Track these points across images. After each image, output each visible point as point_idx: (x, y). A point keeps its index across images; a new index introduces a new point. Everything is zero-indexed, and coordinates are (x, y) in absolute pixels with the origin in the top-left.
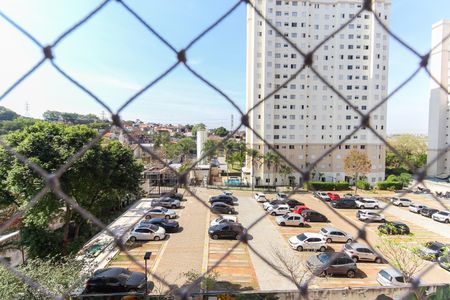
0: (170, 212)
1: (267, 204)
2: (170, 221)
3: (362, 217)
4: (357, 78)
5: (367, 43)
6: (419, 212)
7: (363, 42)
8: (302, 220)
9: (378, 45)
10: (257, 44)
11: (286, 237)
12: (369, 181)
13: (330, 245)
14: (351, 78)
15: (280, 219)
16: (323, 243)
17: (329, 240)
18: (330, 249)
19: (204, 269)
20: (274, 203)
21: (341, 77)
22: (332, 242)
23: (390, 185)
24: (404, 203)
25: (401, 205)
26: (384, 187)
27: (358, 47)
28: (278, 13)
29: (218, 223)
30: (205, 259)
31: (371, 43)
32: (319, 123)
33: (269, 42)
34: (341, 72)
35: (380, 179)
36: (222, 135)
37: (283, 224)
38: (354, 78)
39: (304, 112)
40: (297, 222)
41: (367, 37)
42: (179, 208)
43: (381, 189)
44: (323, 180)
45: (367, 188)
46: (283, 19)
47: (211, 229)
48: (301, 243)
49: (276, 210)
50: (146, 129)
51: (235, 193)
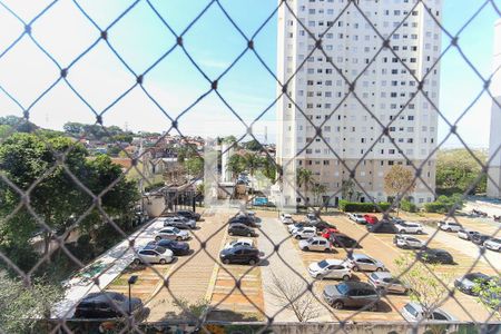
0: (182, 233)
1: (292, 227)
2: (180, 243)
3: (399, 243)
4: (403, 83)
5: (415, 43)
6: (469, 239)
7: (410, 43)
8: (328, 245)
9: (427, 46)
10: (288, 47)
11: (307, 263)
12: (416, 203)
13: (356, 274)
14: (395, 83)
15: (303, 243)
16: (346, 271)
17: (356, 268)
18: (354, 278)
19: (208, 296)
20: (301, 225)
21: (384, 83)
22: (359, 271)
23: (439, 207)
24: (454, 228)
25: (449, 230)
26: (432, 209)
27: (405, 48)
28: (312, 11)
29: (231, 247)
30: (211, 286)
31: (420, 43)
32: (358, 135)
33: (300, 44)
34: (384, 77)
35: (429, 200)
36: (254, 149)
37: (306, 249)
38: (399, 83)
39: (341, 123)
40: (322, 247)
41: (415, 37)
42: (195, 228)
43: (430, 211)
44: (362, 200)
45: (413, 210)
46: (317, 18)
47: (224, 252)
48: (321, 271)
49: (300, 233)
50: (172, 142)
51: (258, 213)
